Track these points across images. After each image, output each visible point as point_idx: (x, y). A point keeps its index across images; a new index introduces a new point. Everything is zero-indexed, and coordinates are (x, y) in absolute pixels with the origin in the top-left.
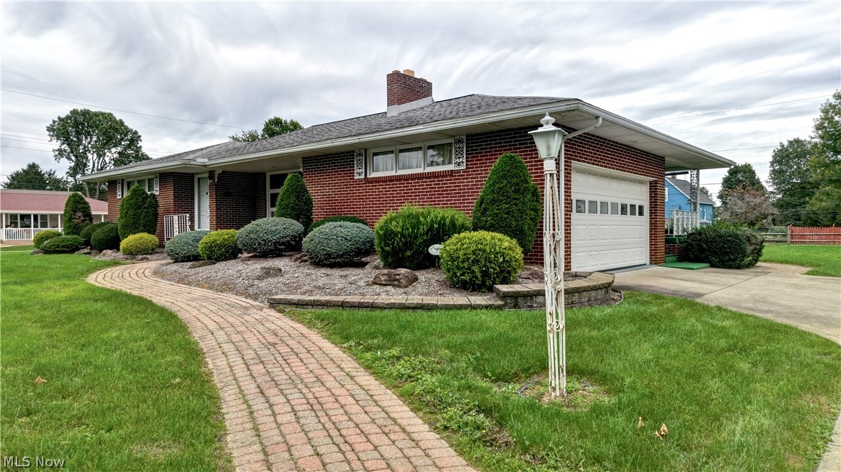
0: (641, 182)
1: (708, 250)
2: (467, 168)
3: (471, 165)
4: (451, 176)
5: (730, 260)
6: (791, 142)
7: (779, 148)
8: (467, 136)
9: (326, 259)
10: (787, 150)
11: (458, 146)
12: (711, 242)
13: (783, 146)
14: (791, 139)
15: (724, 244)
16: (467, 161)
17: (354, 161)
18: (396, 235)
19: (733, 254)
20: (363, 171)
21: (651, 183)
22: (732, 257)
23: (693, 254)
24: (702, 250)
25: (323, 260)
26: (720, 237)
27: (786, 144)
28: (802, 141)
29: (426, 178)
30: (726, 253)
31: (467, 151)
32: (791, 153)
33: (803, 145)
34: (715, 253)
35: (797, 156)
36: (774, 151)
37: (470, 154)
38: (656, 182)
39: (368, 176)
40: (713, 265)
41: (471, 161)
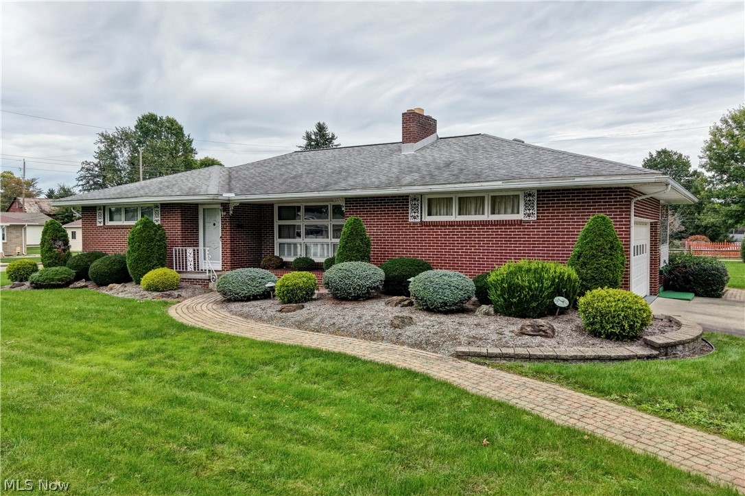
0: (646, 224)
1: (694, 282)
2: (537, 219)
3: (542, 216)
4: (520, 225)
5: (713, 290)
6: (659, 153)
7: (649, 158)
8: (538, 191)
9: (441, 307)
10: (655, 160)
11: (528, 199)
12: (697, 275)
13: (652, 156)
14: (659, 150)
15: (709, 276)
16: (537, 213)
17: (408, 205)
18: (523, 288)
19: (715, 286)
20: (419, 215)
21: (651, 224)
22: (715, 288)
23: (679, 284)
24: (687, 281)
25: (438, 308)
26: (705, 270)
27: (655, 154)
28: (669, 152)
29: (492, 225)
30: (710, 285)
31: (537, 204)
32: (659, 163)
33: (669, 155)
34: (700, 284)
35: (664, 166)
36: (644, 161)
37: (541, 207)
38: (656, 223)
39: (423, 220)
40: (697, 295)
41: (541, 213)
